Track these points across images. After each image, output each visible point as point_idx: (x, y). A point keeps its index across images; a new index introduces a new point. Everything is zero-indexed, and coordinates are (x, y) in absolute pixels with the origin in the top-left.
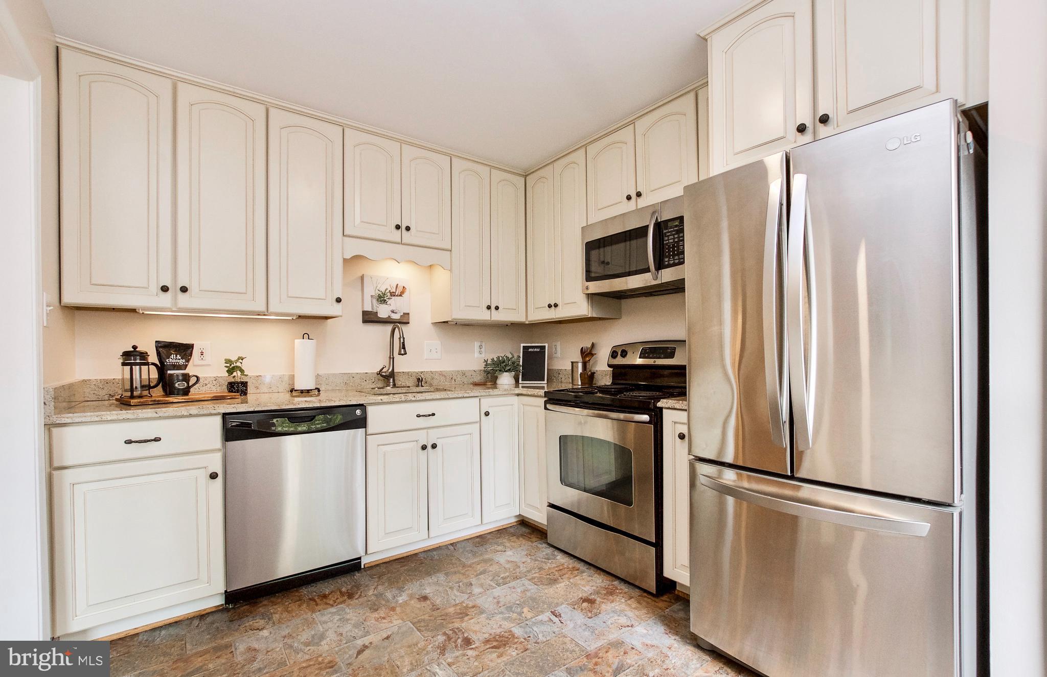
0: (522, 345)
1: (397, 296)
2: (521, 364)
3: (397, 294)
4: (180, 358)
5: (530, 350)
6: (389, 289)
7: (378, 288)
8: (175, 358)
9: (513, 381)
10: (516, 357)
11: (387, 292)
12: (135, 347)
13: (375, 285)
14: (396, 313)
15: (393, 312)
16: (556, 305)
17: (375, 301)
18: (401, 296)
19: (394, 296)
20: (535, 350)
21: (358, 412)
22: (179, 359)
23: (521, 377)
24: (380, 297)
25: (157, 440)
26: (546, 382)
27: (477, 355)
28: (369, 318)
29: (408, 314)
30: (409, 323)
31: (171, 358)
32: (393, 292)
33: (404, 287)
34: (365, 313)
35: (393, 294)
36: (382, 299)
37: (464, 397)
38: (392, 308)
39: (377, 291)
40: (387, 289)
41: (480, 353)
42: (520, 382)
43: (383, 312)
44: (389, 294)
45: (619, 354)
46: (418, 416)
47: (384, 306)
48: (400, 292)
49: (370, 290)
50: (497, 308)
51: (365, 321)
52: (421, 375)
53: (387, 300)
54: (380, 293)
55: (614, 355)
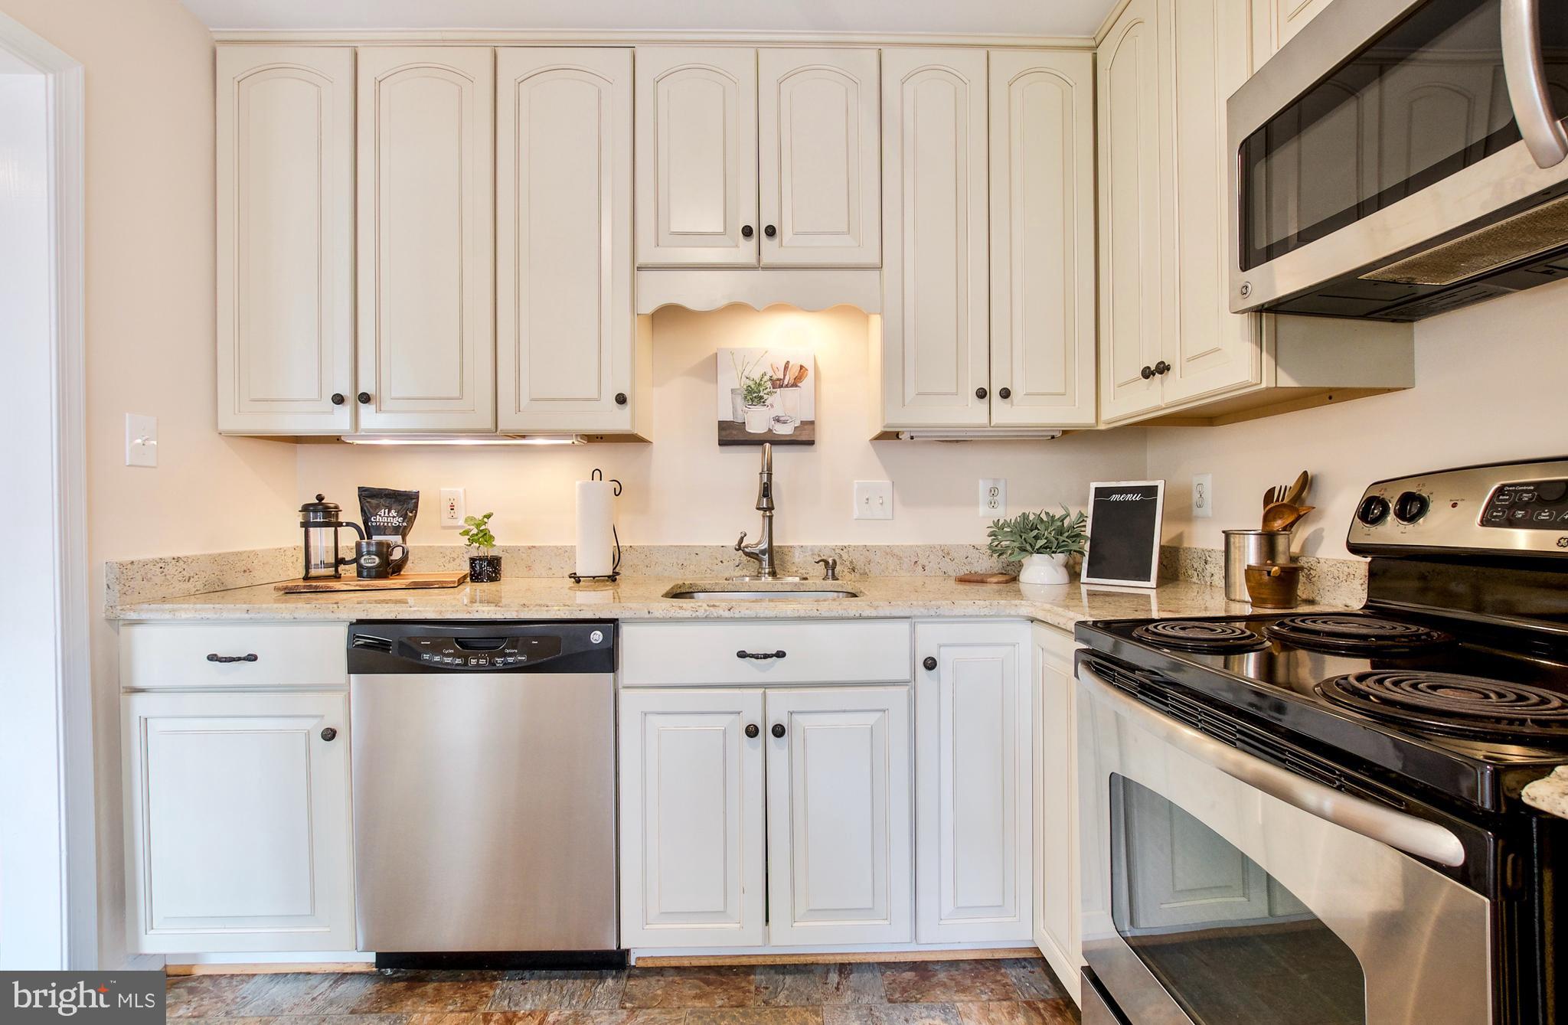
0: (1094, 485)
1: (787, 386)
2: (1088, 532)
3: (786, 382)
4: (395, 515)
5: (1115, 497)
6: (770, 373)
7: (745, 373)
8: (386, 515)
9: (1062, 576)
10: (1074, 516)
11: (765, 379)
12: (320, 498)
13: (740, 369)
14: (785, 422)
15: (777, 420)
16: (1163, 368)
17: (739, 400)
18: (795, 385)
19: (781, 386)
20: (1129, 497)
21: (597, 637)
22: (394, 517)
23: (1085, 565)
24: (749, 390)
25: (252, 658)
26: (1153, 583)
27: (983, 510)
28: (731, 436)
29: (812, 423)
30: (811, 443)
31: (380, 515)
32: (778, 380)
33: (802, 367)
34: (723, 426)
35: (778, 384)
36: (754, 395)
37: (861, 618)
38: (775, 413)
39: (744, 379)
40: (765, 374)
41: (993, 504)
42: (1084, 578)
43: (757, 422)
44: (769, 384)
45: (1392, 511)
46: (742, 655)
47: (758, 409)
48: (791, 378)
49: (730, 380)
50: (1005, 394)
51: (722, 443)
52: (842, 552)
53: (766, 397)
54: (751, 383)
55: (1371, 510)
